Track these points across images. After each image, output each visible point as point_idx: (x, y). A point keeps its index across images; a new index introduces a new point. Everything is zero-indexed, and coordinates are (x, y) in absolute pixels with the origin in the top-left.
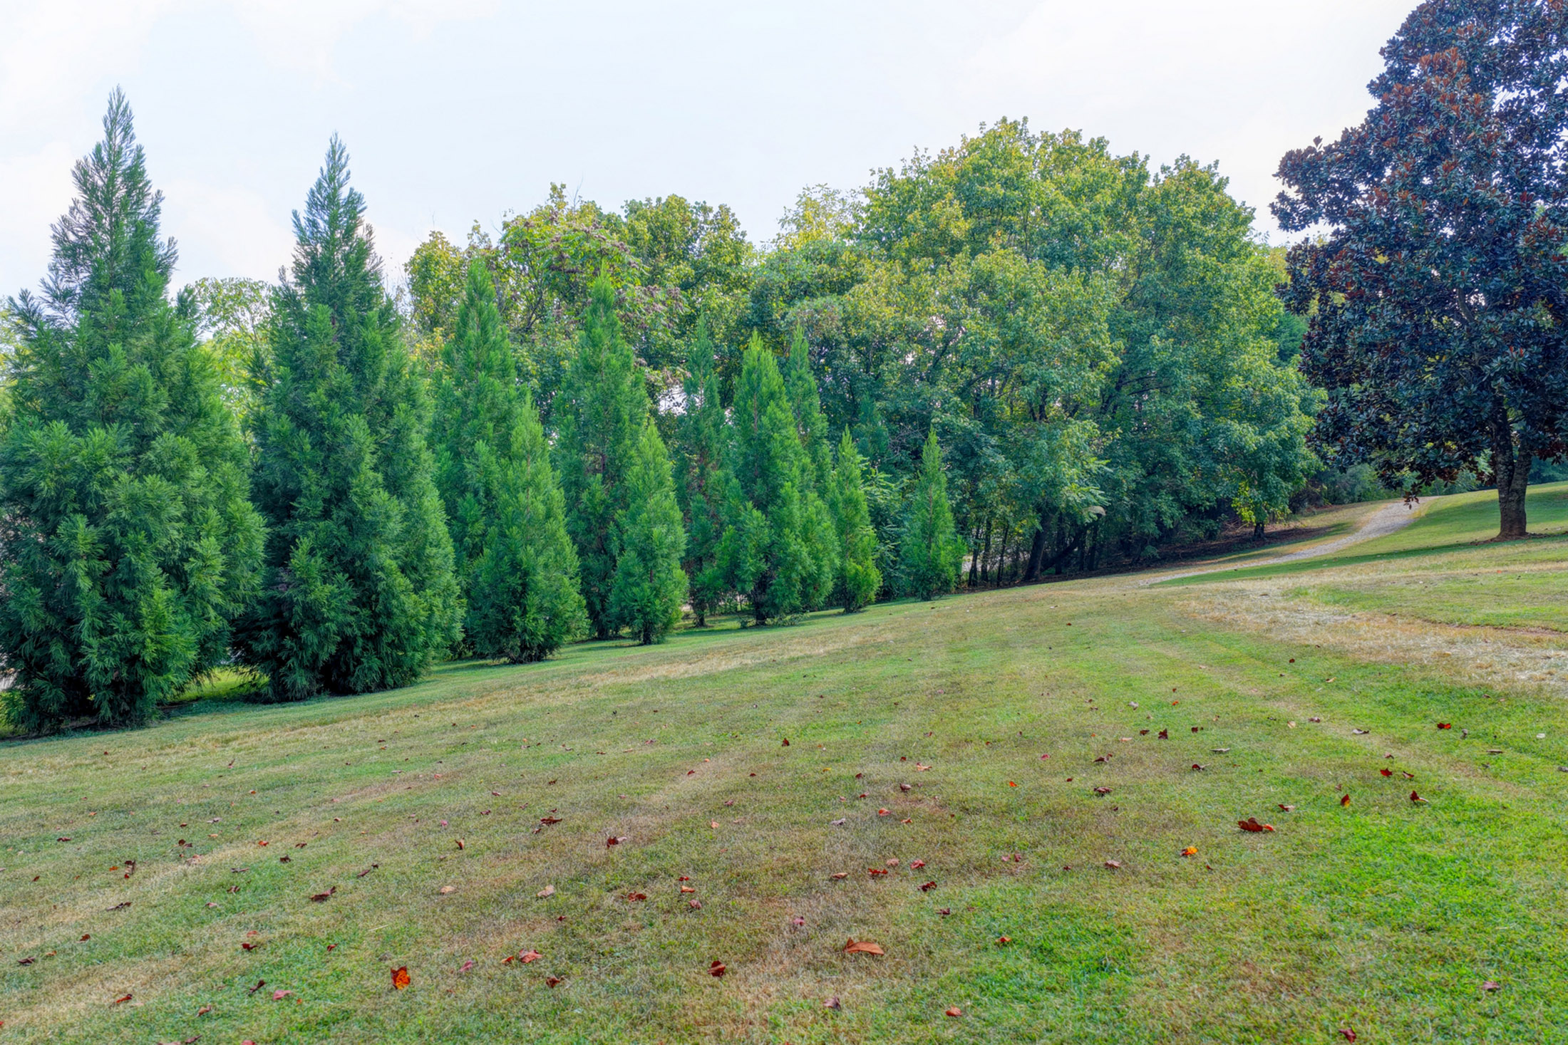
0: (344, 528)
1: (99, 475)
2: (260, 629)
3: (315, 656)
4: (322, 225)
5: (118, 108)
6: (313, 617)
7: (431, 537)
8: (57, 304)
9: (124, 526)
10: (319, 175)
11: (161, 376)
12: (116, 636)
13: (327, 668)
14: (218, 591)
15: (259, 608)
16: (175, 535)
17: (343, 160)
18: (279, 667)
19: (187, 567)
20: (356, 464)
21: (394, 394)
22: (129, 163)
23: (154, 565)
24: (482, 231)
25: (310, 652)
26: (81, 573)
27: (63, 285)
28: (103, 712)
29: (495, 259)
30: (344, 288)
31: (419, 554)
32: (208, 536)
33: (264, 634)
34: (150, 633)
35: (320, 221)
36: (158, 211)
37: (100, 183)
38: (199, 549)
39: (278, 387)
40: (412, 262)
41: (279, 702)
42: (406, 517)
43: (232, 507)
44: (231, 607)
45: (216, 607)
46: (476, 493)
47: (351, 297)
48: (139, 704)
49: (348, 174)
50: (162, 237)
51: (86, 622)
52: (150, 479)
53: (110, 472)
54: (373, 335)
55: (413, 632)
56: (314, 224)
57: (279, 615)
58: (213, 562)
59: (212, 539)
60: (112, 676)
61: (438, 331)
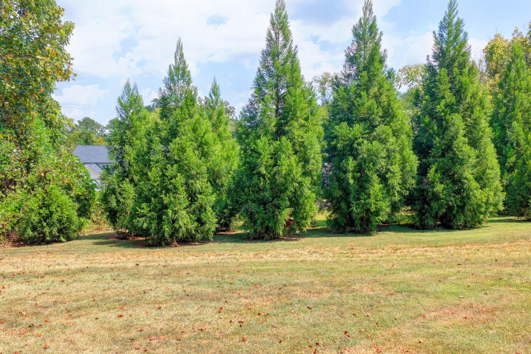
0: (450, 161)
1: (356, 142)
2: (415, 200)
3: (437, 213)
4: (445, 35)
5: (368, 3)
6: (436, 197)
7: (489, 165)
8: (346, 79)
9: (365, 161)
10: (445, 14)
11: (379, 103)
12: (361, 201)
13: (442, 218)
14: (398, 185)
15: (415, 193)
16: (383, 164)
17: (455, 6)
18: (422, 216)
19: (387, 176)
20: (456, 134)
21: (474, 104)
22: (371, 23)
23: (376, 175)
24: (519, 31)
25: (434, 211)
26: (350, 177)
27: (348, 72)
28: (357, 228)
29: (525, 42)
30: (453, 60)
31: (484, 173)
32: (395, 164)
33: (417, 202)
34: (374, 201)
35: (444, 34)
36: (381, 40)
37: (361, 33)
38: (392, 170)
39: (425, 104)
40: (487, 48)
41: (422, 229)
42: (478, 157)
43: (405, 153)
44: (403, 192)
45: (398, 192)
46: (512, 144)
47: (456, 64)
48: (370, 226)
49: (457, 12)
50: (382, 50)
51: (352, 195)
52: (374, 143)
53: (360, 140)
54: (464, 79)
55: (479, 206)
56: (442, 36)
57: (423, 195)
58: (397, 175)
59: (397, 166)
60: (360, 215)
61: (497, 76)
